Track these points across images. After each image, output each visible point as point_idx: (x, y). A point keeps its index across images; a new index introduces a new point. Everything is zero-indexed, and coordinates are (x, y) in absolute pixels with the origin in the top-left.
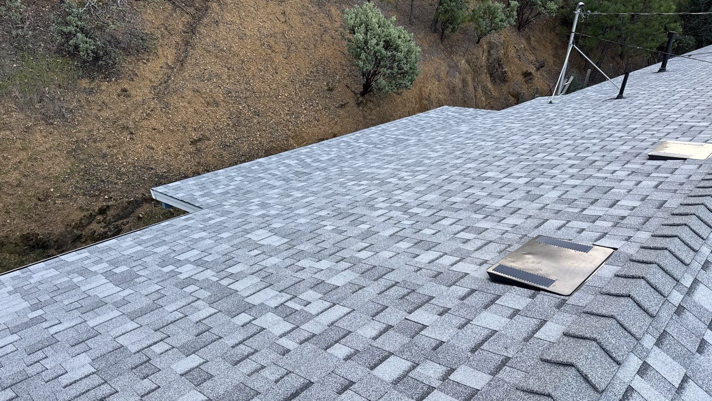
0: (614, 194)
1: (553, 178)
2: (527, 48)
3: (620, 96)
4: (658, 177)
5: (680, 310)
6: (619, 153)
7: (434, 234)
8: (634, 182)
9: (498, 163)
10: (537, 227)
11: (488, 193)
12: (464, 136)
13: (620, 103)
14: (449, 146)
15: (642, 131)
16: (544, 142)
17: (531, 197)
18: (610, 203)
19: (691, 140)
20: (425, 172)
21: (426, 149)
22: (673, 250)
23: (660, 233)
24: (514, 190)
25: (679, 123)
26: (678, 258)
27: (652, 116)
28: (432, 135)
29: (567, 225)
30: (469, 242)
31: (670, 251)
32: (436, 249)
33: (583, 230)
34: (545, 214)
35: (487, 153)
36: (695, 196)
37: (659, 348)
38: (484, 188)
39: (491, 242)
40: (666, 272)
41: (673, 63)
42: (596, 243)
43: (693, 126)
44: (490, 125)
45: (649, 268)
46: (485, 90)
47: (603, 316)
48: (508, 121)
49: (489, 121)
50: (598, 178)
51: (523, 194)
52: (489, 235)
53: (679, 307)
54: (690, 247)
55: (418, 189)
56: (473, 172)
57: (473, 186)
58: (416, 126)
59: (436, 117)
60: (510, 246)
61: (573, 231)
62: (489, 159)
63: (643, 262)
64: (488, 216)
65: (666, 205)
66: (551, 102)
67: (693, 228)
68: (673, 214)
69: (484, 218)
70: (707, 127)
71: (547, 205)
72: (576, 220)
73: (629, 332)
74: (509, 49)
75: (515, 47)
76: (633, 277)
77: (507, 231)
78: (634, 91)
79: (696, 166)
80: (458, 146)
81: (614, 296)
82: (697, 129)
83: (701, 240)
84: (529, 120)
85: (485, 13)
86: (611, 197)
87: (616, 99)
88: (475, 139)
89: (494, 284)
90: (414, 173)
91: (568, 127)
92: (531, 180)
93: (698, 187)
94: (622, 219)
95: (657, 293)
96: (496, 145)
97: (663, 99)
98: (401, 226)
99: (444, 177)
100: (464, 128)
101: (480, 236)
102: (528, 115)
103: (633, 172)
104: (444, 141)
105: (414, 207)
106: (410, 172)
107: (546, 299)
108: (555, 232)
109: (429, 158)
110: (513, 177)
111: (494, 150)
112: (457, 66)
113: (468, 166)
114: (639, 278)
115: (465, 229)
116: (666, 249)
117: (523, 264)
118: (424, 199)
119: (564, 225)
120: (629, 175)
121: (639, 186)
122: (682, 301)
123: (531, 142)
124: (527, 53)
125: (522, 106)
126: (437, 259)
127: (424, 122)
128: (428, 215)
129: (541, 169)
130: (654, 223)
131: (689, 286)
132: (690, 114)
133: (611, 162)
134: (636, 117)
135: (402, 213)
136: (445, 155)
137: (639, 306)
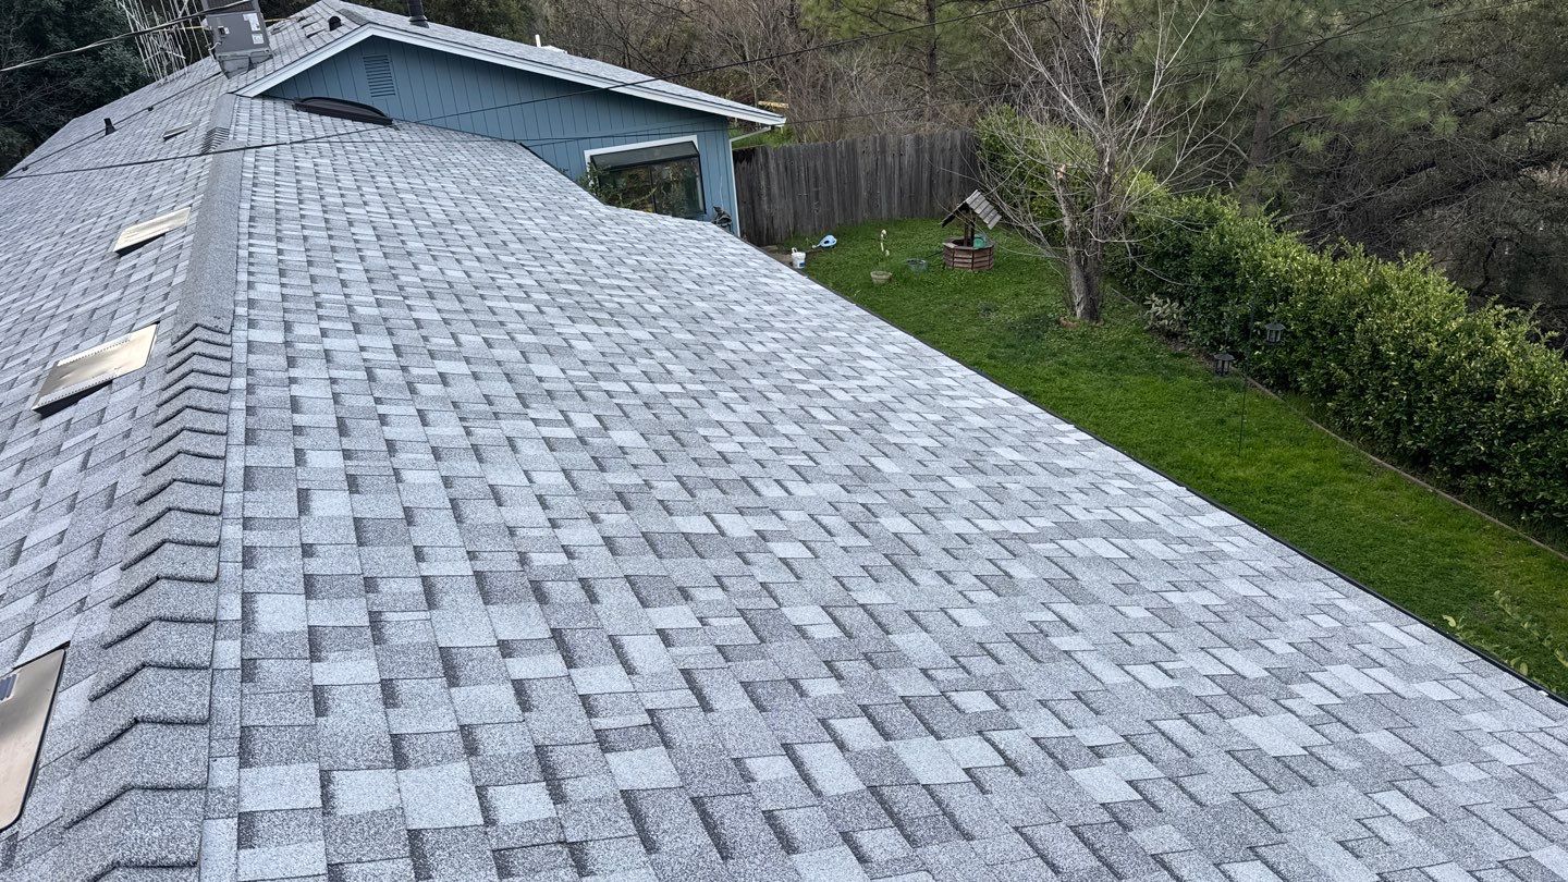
0: (7, 530)
4: (78, 445)
5: (248, 670)
8: (37, 482)
18: (8, 554)
19: (103, 341)
22: (170, 572)
23: (133, 554)
25: (67, 315)
26: (191, 580)
31: (167, 578)
36: (160, 445)
37: (251, 766)
40: (183, 621)
42: (19, 663)
43: (94, 310)
45: (146, 638)
47: (109, 802)
53: (243, 665)
54: (202, 545)
63: (130, 634)
65: (119, 493)
67: (185, 507)
68: (140, 503)
70: (120, 300)
73: (179, 788)
76: (126, 678)
79: (136, 385)
81: (111, 742)
82: (104, 312)
83: (214, 518)
93: (158, 425)
94: (50, 574)
95: (190, 673)
103: (24, 461)
114: (137, 670)
116: (158, 578)
120: (19, 471)
121: (50, 484)
122: (242, 650)
130: (114, 540)
131: (239, 616)
132: (77, 287)
137: (168, 723)
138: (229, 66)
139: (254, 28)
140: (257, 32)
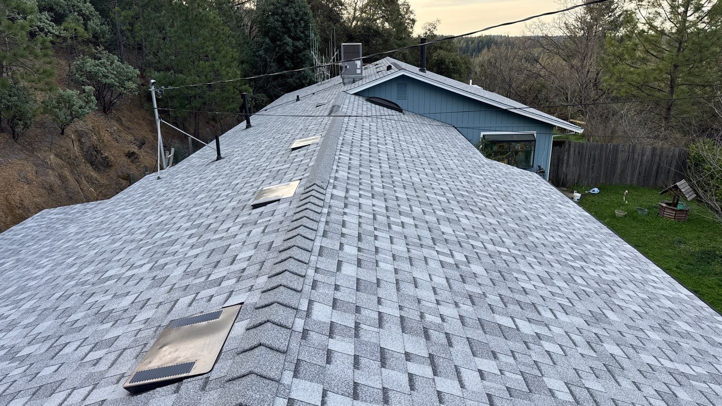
0: (232, 250)
1: (175, 255)
2: (121, 129)
3: (219, 157)
4: (263, 222)
5: (305, 334)
6: (229, 210)
7: (56, 371)
8: (246, 233)
9: (117, 258)
10: (169, 312)
11: (112, 296)
12: (74, 238)
13: (221, 164)
14: (58, 256)
15: (243, 184)
16: (160, 220)
17: (158, 282)
18: (230, 260)
19: (280, 183)
20: (31, 298)
21: (29, 269)
22: (285, 284)
23: (274, 272)
24: (139, 281)
25: (269, 170)
26: (292, 289)
27: (248, 169)
28: (34, 249)
29: (197, 298)
30: (101, 362)
31: (284, 286)
32: (62, 388)
33: (212, 296)
34: (175, 295)
35: (103, 250)
36: (292, 230)
37: (297, 378)
38: (107, 291)
39: (125, 349)
40: (285, 306)
41: (254, 119)
42: (225, 306)
43: (279, 170)
44: (101, 218)
45: (271, 309)
46: (90, 179)
47: (244, 376)
48: (120, 208)
49: (100, 213)
50: (216, 240)
51: (148, 282)
52: (121, 344)
53: (303, 331)
54: (299, 275)
55: (26, 322)
56: (92, 276)
57: (94, 293)
58: (12, 244)
59: (36, 226)
60: (145, 345)
61: (203, 302)
62: (107, 256)
63: (266, 306)
64: (117, 321)
65: (274, 245)
66: (159, 178)
67: (296, 258)
68: (280, 252)
69: (113, 325)
70: (289, 168)
71: (175, 284)
72: (205, 289)
73: (269, 379)
74: (102, 134)
75: (108, 131)
76: (261, 324)
77: (140, 330)
78: (230, 150)
79: (288, 203)
80: (68, 252)
81: (249, 350)
82: (282, 171)
83: (305, 265)
84: (141, 201)
85: (59, 102)
86: (230, 254)
87: (217, 160)
88: (87, 238)
89: (135, 397)
90: (17, 304)
91: (180, 198)
92: (154, 264)
93: (293, 221)
94: (243, 272)
95: (283, 329)
96: (112, 238)
97: (253, 152)
98: (9, 380)
99: (57, 295)
100: (72, 229)
101: (112, 349)
102: (139, 197)
103: (244, 224)
104: (51, 251)
105: (24, 347)
106: (11, 304)
107: (190, 385)
108: (187, 310)
109: (35, 278)
110: (136, 268)
111: (111, 243)
112: (46, 163)
113: (85, 271)
114: (265, 322)
115: (93, 348)
116: (281, 285)
117: (160, 359)
118: (35, 331)
119: (194, 299)
120: (241, 228)
121: (251, 235)
122: (304, 325)
123: (148, 224)
124: (123, 134)
125: (132, 189)
126: (65, 399)
127: (21, 235)
128: (44, 351)
129: (162, 249)
130: (268, 264)
131: (306, 309)
132: (275, 160)
133: (224, 221)
134: (236, 174)
135: (7, 362)
136: (53, 268)
137: (271, 349)
138: (346, 81)
139: (358, 67)
140: (359, 69)
